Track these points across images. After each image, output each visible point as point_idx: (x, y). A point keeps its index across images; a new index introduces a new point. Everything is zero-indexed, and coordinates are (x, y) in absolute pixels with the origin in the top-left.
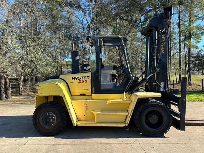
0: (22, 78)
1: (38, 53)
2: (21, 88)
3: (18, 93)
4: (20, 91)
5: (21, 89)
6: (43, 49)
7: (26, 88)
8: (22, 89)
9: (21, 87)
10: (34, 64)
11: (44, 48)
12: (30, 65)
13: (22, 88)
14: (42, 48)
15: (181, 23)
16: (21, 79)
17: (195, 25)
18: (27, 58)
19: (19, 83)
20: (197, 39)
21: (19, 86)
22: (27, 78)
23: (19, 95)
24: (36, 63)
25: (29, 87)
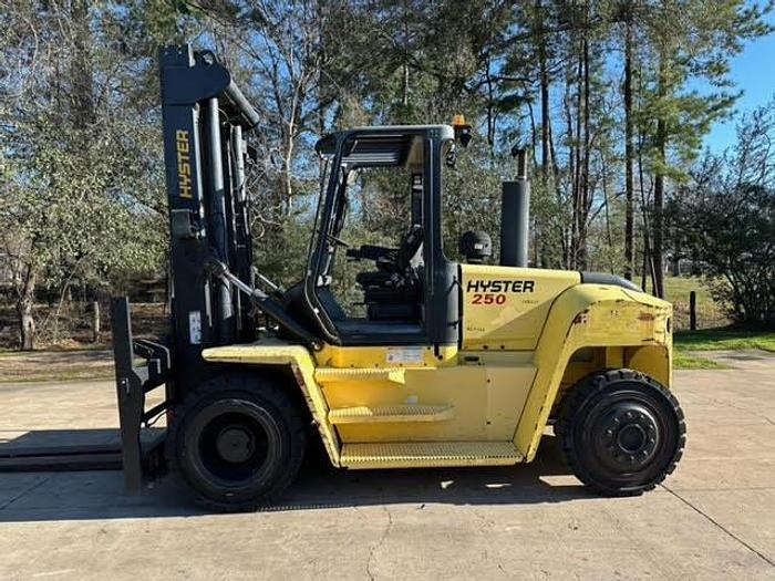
0: (33, 288)
1: (86, 195)
2: (26, 325)
3: (17, 344)
4: (23, 336)
5: (27, 329)
6: (106, 178)
7: (49, 325)
8: (33, 327)
9: (28, 320)
10: (69, 234)
11: (109, 175)
12: (55, 238)
13: (30, 325)
14: (101, 174)
15: (634, 85)
16: (29, 291)
17: (678, 94)
18: (43, 214)
19: (19, 304)
20: (686, 147)
21: (20, 317)
22: (52, 287)
23: (21, 350)
24: (80, 232)
25: (60, 319)
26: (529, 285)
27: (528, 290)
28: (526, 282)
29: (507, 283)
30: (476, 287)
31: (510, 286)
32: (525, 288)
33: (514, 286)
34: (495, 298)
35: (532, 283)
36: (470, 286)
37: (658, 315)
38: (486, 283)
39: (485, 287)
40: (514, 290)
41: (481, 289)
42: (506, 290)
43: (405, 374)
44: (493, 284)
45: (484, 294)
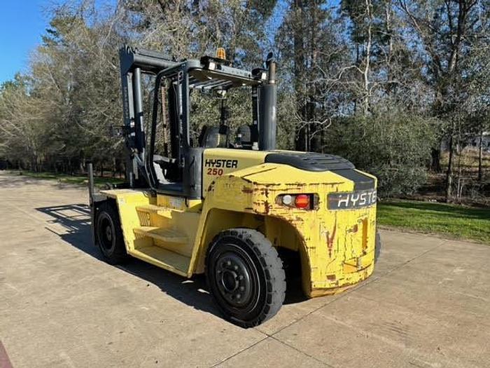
26: (235, 163)
27: (234, 166)
28: (234, 161)
29: (224, 161)
30: (209, 163)
31: (225, 163)
32: (233, 165)
33: (227, 164)
34: (218, 171)
35: (237, 161)
36: (207, 163)
37: (256, 190)
38: (214, 161)
39: (213, 164)
40: (227, 167)
41: (211, 165)
42: (223, 166)
43: (171, 213)
44: (217, 161)
45: (212, 168)
